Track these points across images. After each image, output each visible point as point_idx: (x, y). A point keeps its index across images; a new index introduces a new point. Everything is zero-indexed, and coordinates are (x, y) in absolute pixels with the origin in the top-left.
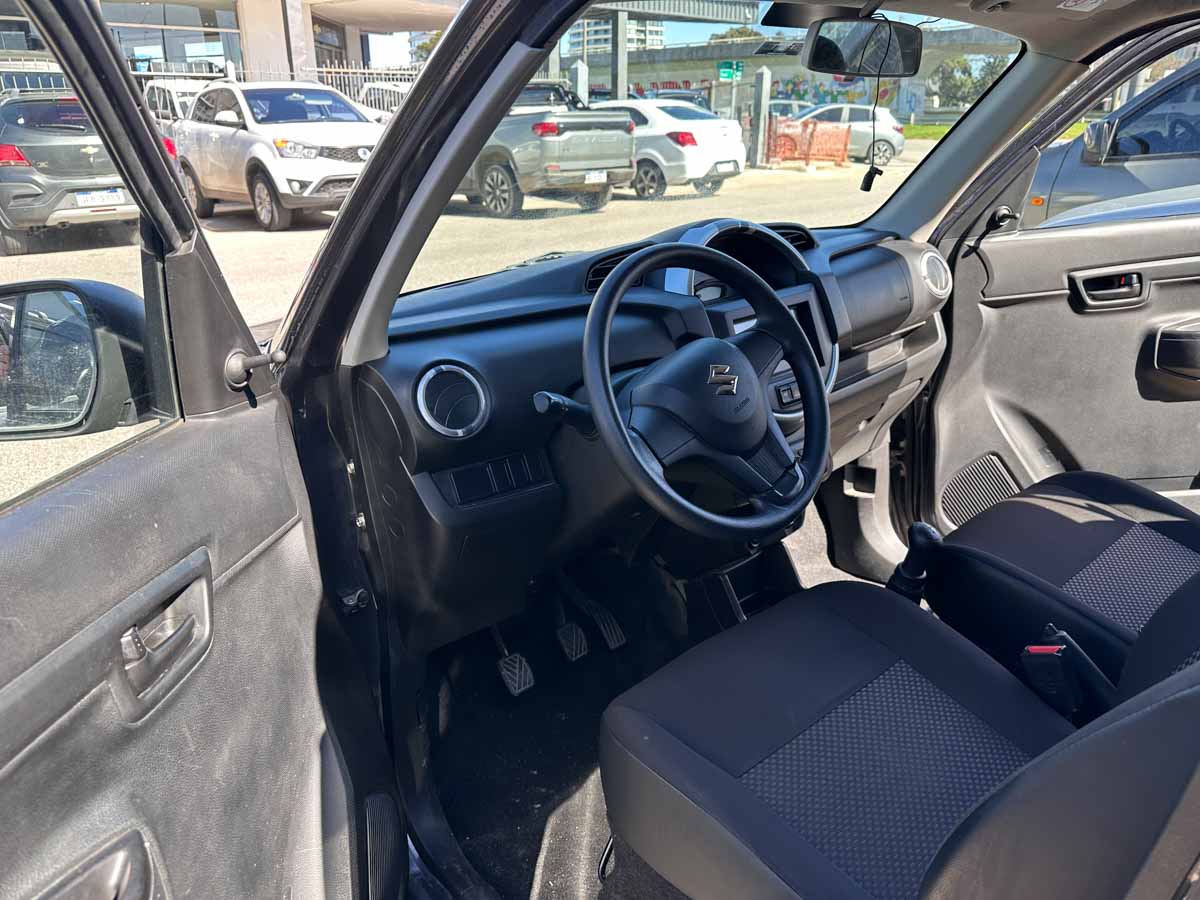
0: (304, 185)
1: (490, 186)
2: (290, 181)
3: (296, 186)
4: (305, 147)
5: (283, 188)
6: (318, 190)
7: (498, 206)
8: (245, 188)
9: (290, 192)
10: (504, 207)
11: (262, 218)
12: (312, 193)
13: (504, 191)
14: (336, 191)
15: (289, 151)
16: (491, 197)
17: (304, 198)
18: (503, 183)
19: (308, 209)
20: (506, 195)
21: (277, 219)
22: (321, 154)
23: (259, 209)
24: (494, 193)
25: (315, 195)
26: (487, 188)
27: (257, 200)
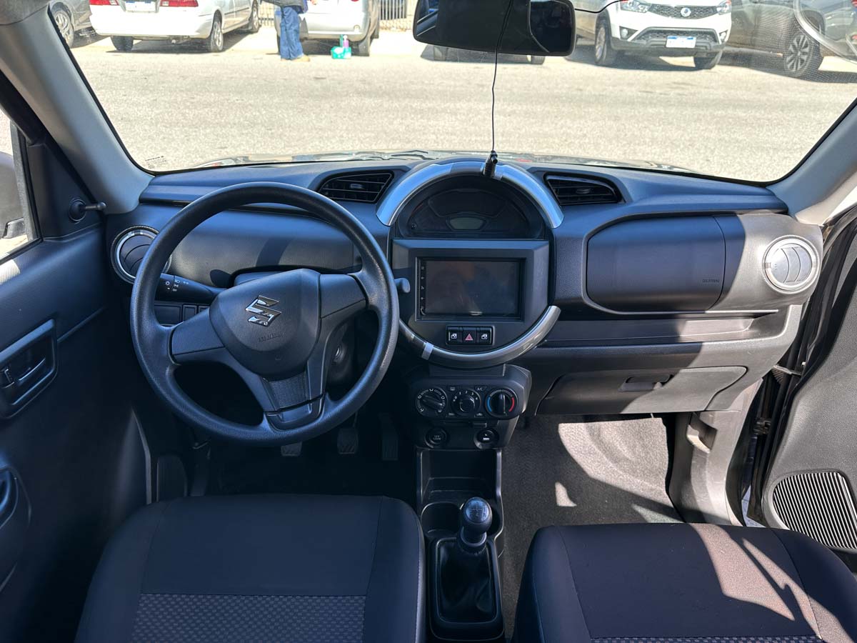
0: (631, 32)
1: (794, 46)
2: (621, 28)
3: (625, 32)
4: (641, 4)
5: (616, 33)
6: (639, 37)
7: (795, 66)
8: (594, 28)
9: (619, 37)
10: (799, 67)
11: (597, 54)
12: (634, 39)
13: (804, 53)
14: (655, 39)
15: (628, 5)
16: (792, 56)
17: (629, 43)
18: (806, 46)
19: (629, 51)
20: (805, 57)
21: (604, 57)
22: (650, 10)
23: (597, 47)
24: (796, 54)
25: (636, 41)
26: (791, 48)
27: (598, 40)
